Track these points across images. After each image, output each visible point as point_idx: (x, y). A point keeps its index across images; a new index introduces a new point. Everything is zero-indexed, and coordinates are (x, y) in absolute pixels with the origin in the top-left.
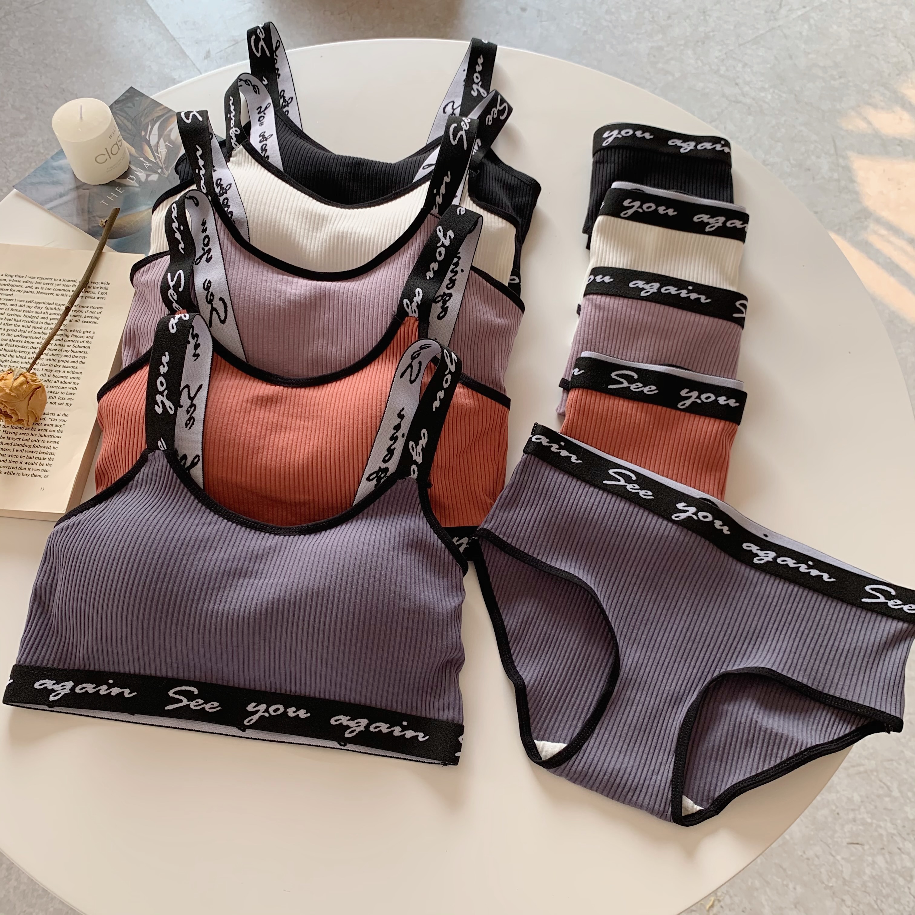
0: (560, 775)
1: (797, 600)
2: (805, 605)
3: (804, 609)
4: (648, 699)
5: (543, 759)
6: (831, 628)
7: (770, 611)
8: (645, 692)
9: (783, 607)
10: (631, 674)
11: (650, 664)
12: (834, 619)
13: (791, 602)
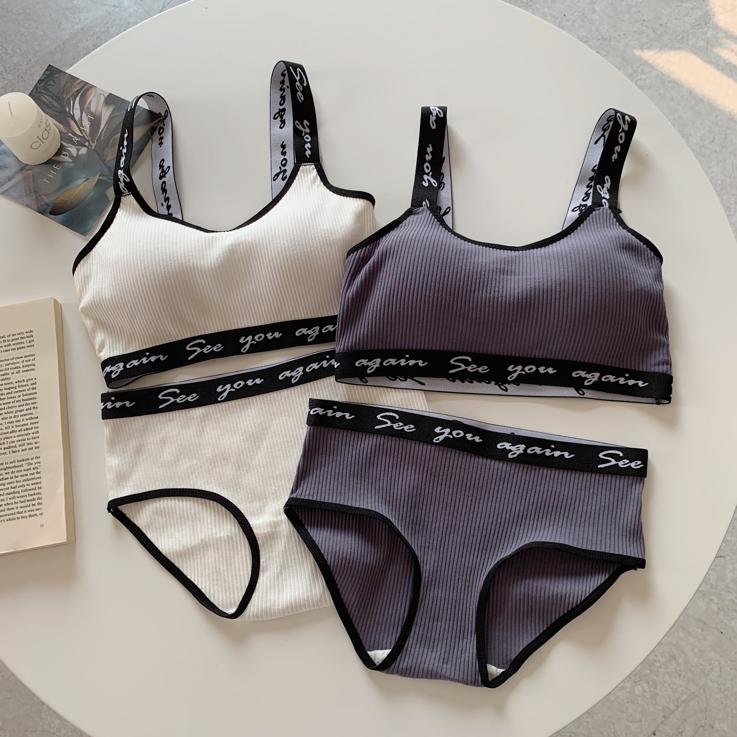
0: (392, 673)
1: (548, 480)
2: (555, 482)
3: (555, 486)
4: (447, 593)
5: (377, 665)
6: (578, 496)
7: (528, 495)
8: (444, 589)
9: (538, 489)
10: (430, 577)
11: (443, 564)
12: (579, 488)
13: (543, 483)
